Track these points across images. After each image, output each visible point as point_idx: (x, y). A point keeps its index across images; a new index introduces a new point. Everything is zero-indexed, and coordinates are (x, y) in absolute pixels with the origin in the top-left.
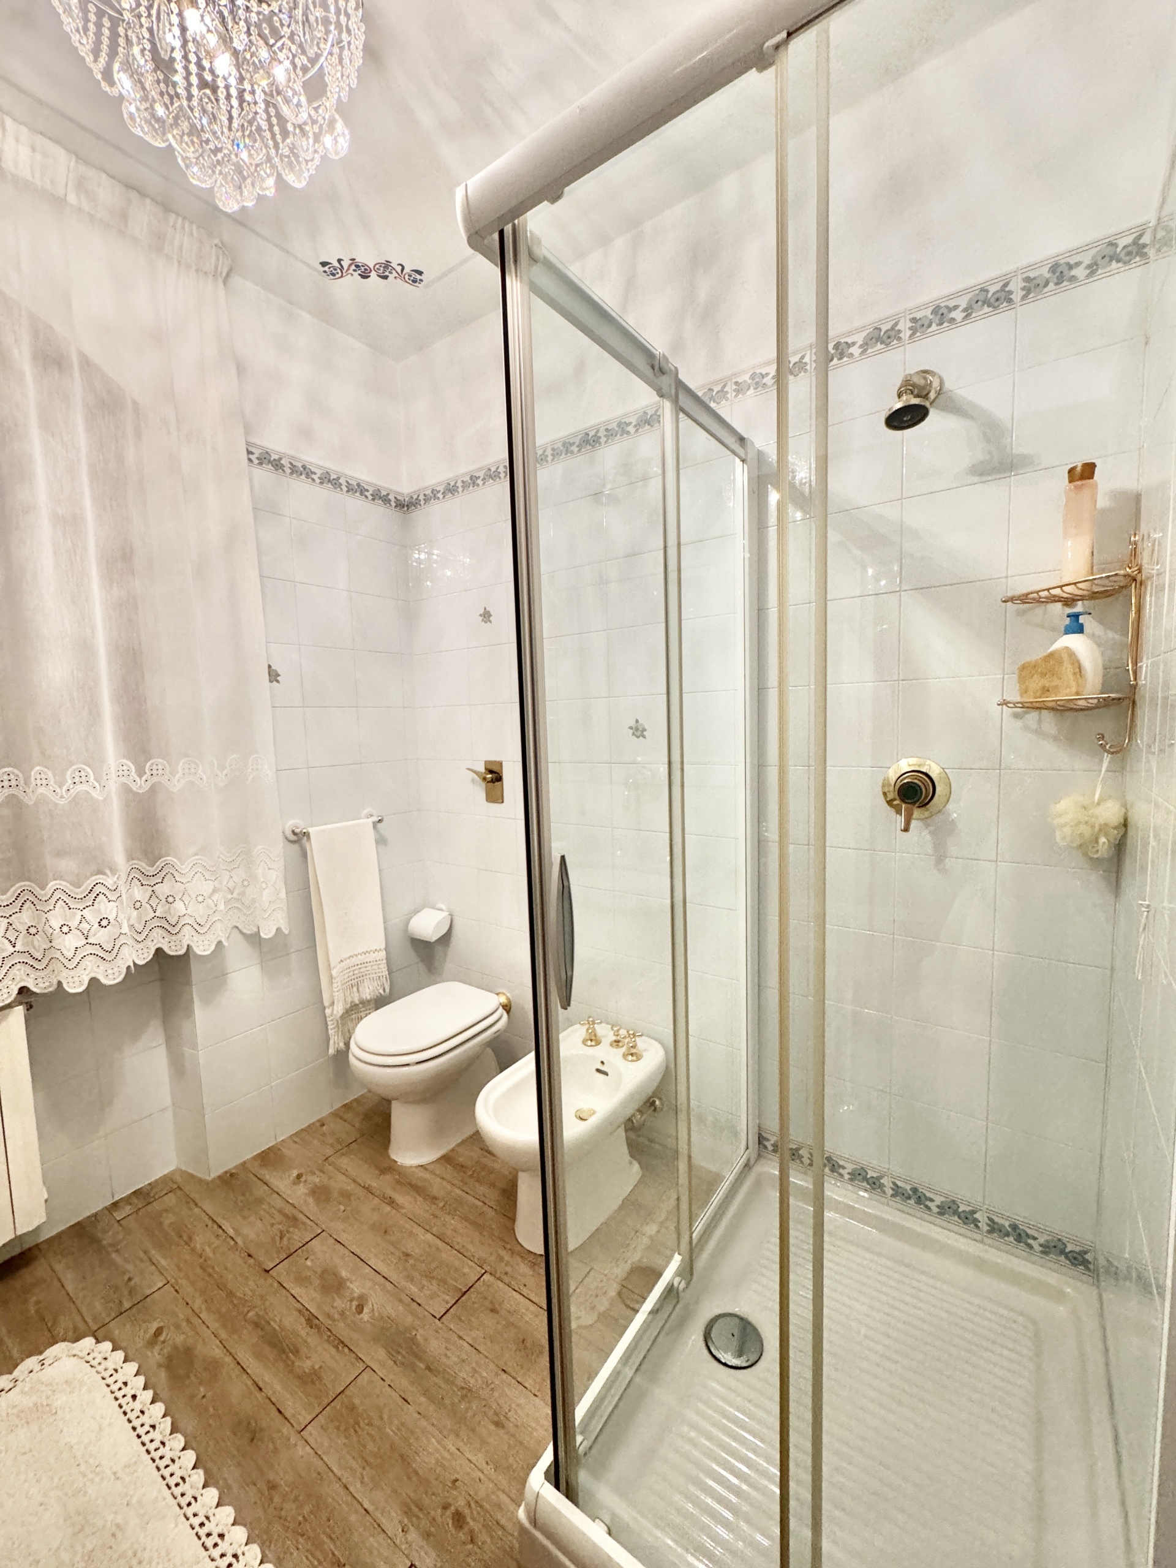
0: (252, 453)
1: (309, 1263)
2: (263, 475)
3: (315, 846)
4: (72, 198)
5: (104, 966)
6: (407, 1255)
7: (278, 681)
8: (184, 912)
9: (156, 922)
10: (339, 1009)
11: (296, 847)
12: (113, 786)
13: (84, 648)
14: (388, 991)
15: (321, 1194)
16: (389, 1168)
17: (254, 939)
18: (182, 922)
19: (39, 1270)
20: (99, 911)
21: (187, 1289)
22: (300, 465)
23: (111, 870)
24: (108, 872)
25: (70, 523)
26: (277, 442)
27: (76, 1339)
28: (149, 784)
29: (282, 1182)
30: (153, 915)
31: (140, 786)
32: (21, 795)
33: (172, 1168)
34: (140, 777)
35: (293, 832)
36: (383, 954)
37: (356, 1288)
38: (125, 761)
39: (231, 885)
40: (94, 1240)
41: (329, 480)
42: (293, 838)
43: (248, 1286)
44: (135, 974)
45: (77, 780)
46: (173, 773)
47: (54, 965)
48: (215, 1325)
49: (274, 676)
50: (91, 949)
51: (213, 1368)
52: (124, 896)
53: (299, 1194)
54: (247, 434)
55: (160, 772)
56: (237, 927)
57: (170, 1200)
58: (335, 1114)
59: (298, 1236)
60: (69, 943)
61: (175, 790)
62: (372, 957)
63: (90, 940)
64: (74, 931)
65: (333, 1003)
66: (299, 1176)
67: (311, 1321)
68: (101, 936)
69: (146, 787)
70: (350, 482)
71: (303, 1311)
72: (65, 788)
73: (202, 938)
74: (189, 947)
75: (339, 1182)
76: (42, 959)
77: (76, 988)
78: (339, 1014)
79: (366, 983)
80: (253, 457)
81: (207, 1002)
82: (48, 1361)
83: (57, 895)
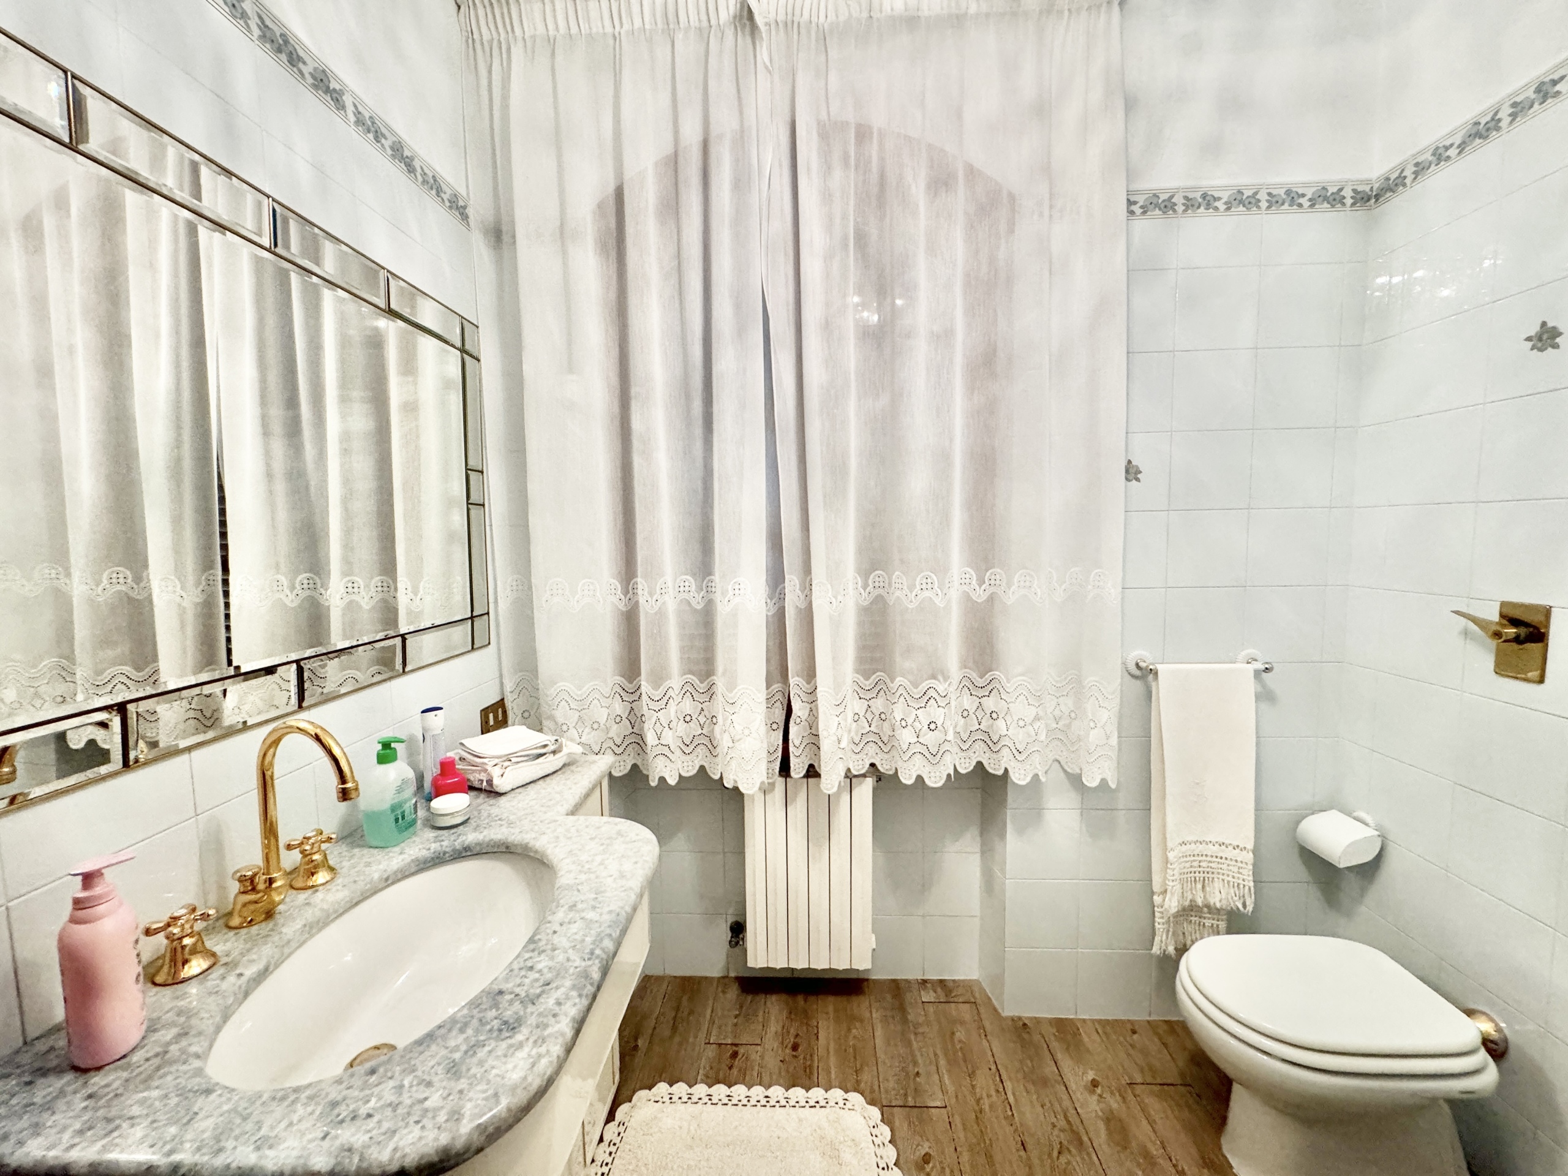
0: (1135, 203)
2: (1146, 227)
3: (1164, 688)
5: (928, 767)
7: (1138, 480)
8: (1005, 732)
9: (980, 735)
10: (1172, 904)
11: (1138, 683)
12: (955, 594)
13: (944, 458)
14: (1250, 908)
17: (1075, 780)
18: (1002, 742)
19: (861, 1005)
20: (929, 714)
21: (959, 1131)
23: (943, 674)
24: (940, 678)
26: (1168, 176)
28: (987, 593)
30: (977, 727)
31: (980, 595)
32: (885, 594)
33: (975, 978)
34: (980, 585)
35: (1137, 665)
36: (1248, 855)
38: (969, 569)
39: (1057, 713)
40: (902, 1009)
41: (1242, 200)
42: (1138, 673)
44: (956, 780)
45: (924, 586)
46: (1009, 585)
47: (894, 752)
49: (1132, 472)
50: (919, 748)
52: (953, 703)
53: (1091, 1106)
54: (1129, 180)
55: (998, 582)
56: (1058, 762)
57: (966, 1013)
58: (1153, 1026)
60: (906, 736)
61: (1009, 603)
62: (1231, 853)
63: (921, 740)
64: (909, 727)
65: (1165, 893)
66: (1094, 1084)
68: (929, 738)
69: (984, 597)
70: (1275, 192)
72: (914, 594)
73: (1020, 764)
74: (1006, 770)
75: (1142, 1132)
76: (887, 743)
77: (907, 779)
78: (1174, 910)
79: (1217, 884)
80: (1135, 208)
81: (1021, 831)
82: (849, 1105)
83: (901, 691)
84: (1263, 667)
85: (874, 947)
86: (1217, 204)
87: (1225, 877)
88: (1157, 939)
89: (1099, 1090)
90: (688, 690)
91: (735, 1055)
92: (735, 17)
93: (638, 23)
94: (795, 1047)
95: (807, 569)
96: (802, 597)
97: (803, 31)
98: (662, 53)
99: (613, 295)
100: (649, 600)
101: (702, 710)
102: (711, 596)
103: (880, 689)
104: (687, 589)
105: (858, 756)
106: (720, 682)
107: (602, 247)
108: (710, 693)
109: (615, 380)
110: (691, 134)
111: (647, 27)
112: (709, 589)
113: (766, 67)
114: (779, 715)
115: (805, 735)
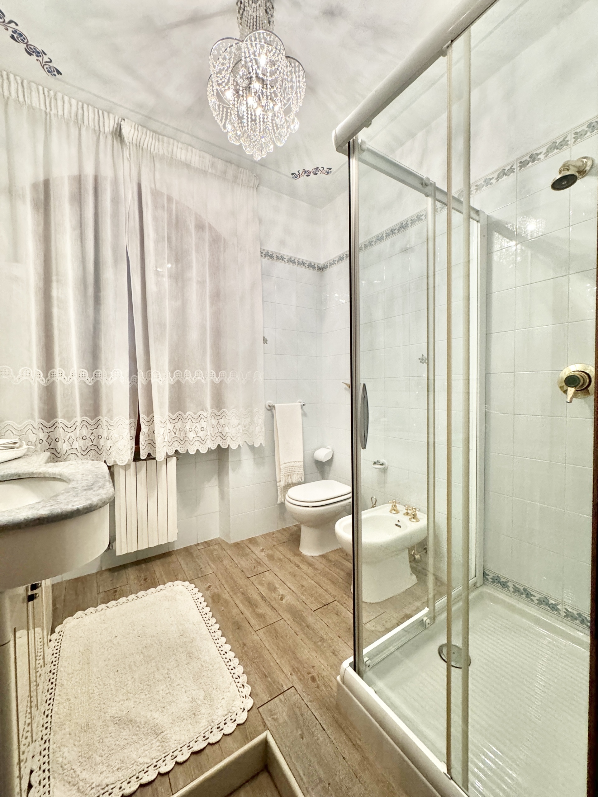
0: (262, 253)
1: (264, 579)
2: (266, 261)
3: (277, 412)
4: (210, 170)
5: (201, 445)
6: (303, 586)
7: (267, 343)
8: (228, 431)
9: (219, 434)
10: (282, 484)
11: (269, 412)
12: (208, 380)
13: (203, 327)
14: (303, 480)
15: (271, 557)
16: (300, 555)
17: (252, 448)
18: (227, 435)
19: (173, 558)
20: (201, 425)
21: (220, 576)
22: (280, 256)
23: (206, 410)
24: (205, 410)
25: (201, 283)
26: (272, 248)
27: (184, 581)
28: (220, 380)
29: (257, 550)
30: (218, 431)
31: (217, 381)
32: (181, 380)
33: (218, 537)
34: (217, 377)
35: (269, 406)
36: (302, 463)
37: (281, 591)
38: (212, 371)
39: (245, 424)
40: (191, 554)
41: (291, 261)
42: (269, 408)
43: (242, 581)
44: (210, 451)
45: (198, 375)
46: (228, 376)
47: (187, 443)
48: (228, 589)
49: (265, 341)
50: (198, 438)
51: (226, 601)
52: (209, 421)
53: (262, 555)
54: (261, 245)
55: (224, 376)
56: (246, 442)
57: (216, 547)
58: (278, 531)
59: (260, 569)
60: (191, 435)
61: (228, 383)
62: (298, 464)
63: (198, 435)
64: (193, 431)
65: (280, 481)
66: (263, 550)
67: (263, 597)
68: (201, 434)
70: (299, 261)
71: (260, 594)
72: (194, 378)
73: (233, 442)
74: (229, 445)
75: (278, 555)
76: (182, 440)
77: (192, 452)
78: (283, 486)
79: (295, 475)
81: (234, 470)
83: (189, 417)
84: (303, 404)
85: (178, 534)
86: (285, 260)
87: (296, 472)
88: (279, 498)
90: (84, 424)
91: (115, 592)
92: (113, 132)
93: (60, 113)
94: (145, 579)
96: (145, 380)
98: (74, 131)
100: (66, 378)
101: (92, 433)
102: (98, 379)
103: (179, 418)
104: (84, 375)
106: (104, 419)
108: (97, 424)
111: (66, 116)
112: (97, 376)
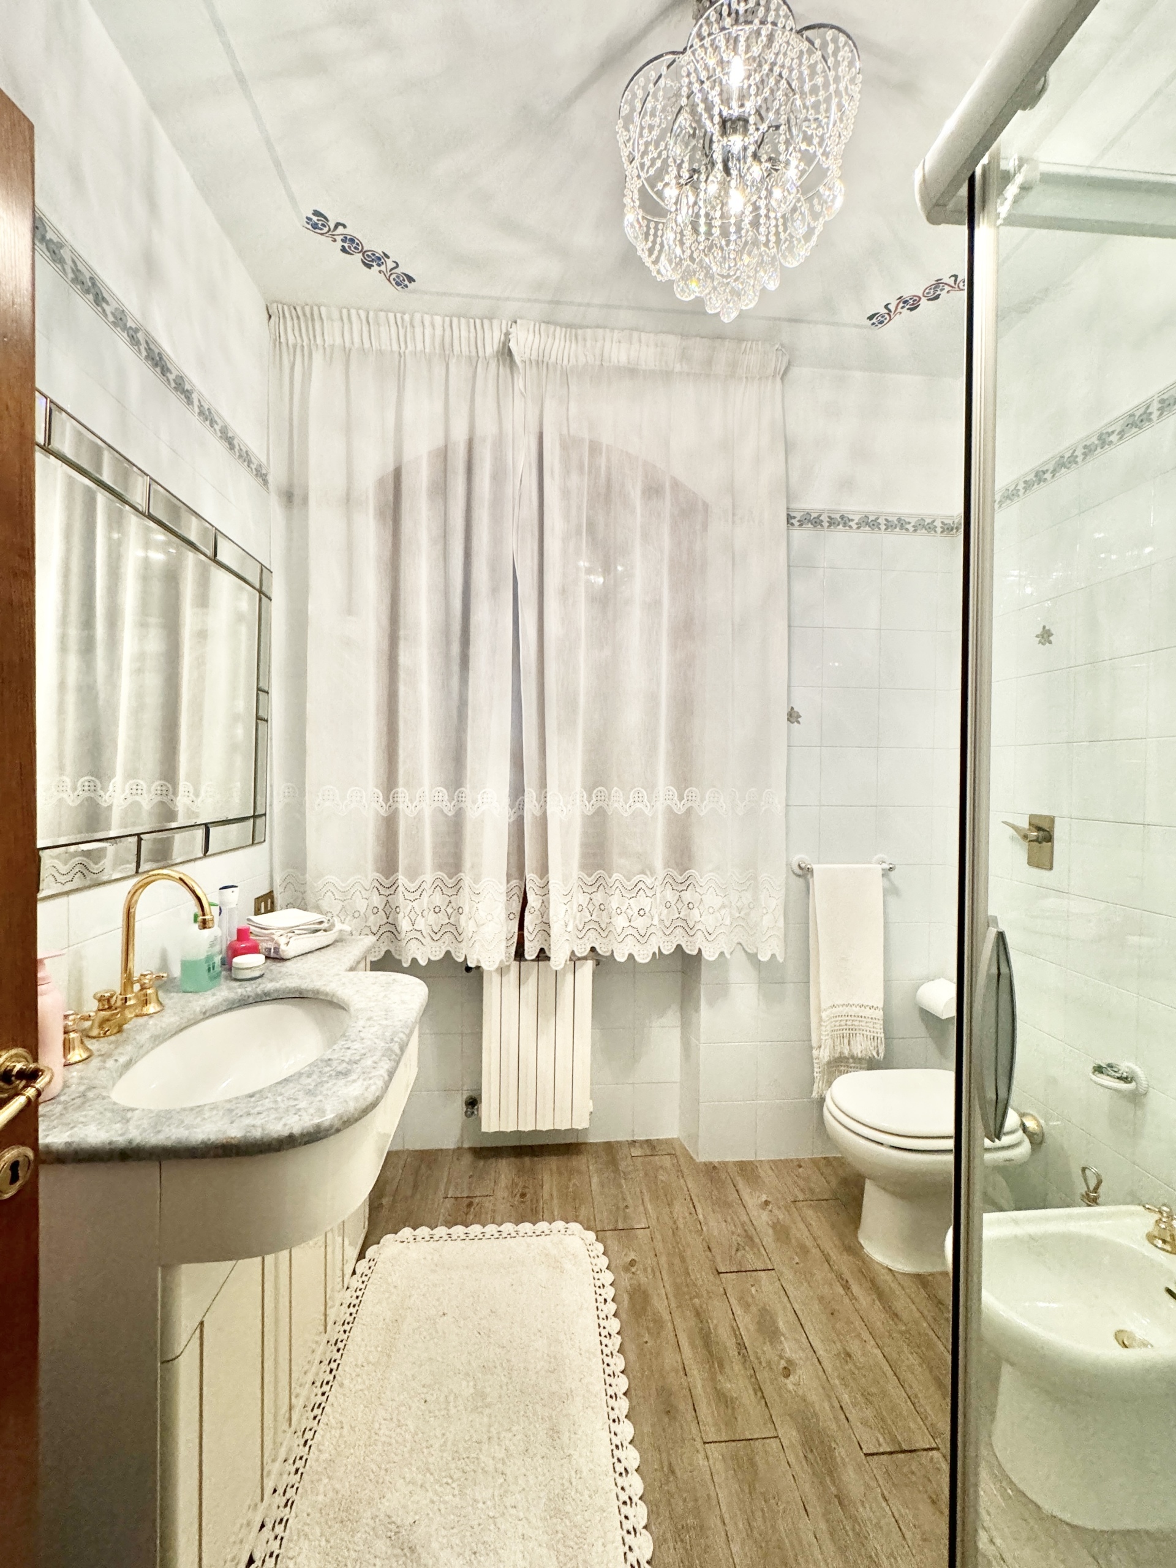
0: (793, 518)
1: (753, 1290)
3: (817, 881)
5: (638, 946)
7: (798, 722)
8: (699, 919)
9: (679, 923)
10: (824, 1055)
11: (801, 880)
12: (660, 807)
13: (652, 699)
14: (882, 1055)
15: (782, 1232)
16: (854, 1250)
17: (753, 958)
18: (697, 927)
19: (580, 1162)
20: (639, 903)
21: (659, 1243)
22: (838, 516)
23: (652, 873)
24: (648, 873)
26: (815, 501)
28: (686, 807)
30: (677, 916)
31: (680, 809)
32: (605, 806)
33: (676, 1136)
34: (680, 801)
35: (799, 866)
36: (880, 1014)
37: (790, 1349)
38: (672, 788)
39: (739, 904)
40: (615, 1163)
41: (868, 522)
42: (799, 872)
43: (702, 1276)
44: (659, 960)
45: (636, 799)
46: (702, 800)
47: (611, 937)
48: (669, 1289)
49: (793, 716)
50: (631, 931)
51: (659, 1323)
52: (658, 895)
53: (762, 1219)
54: (788, 501)
55: (694, 798)
56: (740, 944)
59: (751, 1260)
60: (620, 922)
61: (702, 814)
62: (868, 1012)
63: (632, 924)
64: (623, 914)
65: (820, 1047)
66: (767, 1203)
67: (741, 1346)
68: (639, 922)
69: (683, 810)
70: (890, 519)
71: (736, 1332)
72: (628, 805)
73: (709, 945)
74: (700, 950)
75: (800, 1232)
76: (603, 930)
77: (621, 958)
78: (826, 1059)
79: (859, 1038)
80: (794, 521)
81: (711, 1003)
82: (569, 1232)
83: (617, 884)
84: (888, 867)
85: (592, 1110)
86: (851, 523)
87: (864, 1032)
88: (816, 1085)
89: (770, 1207)
90: (439, 885)
91: (470, 1205)
92: (498, 352)
93: (420, 346)
94: (523, 1195)
95: (543, 784)
96: (538, 807)
97: (551, 368)
98: (439, 370)
99: (387, 554)
100: (410, 805)
101: (450, 902)
102: (462, 805)
103: (599, 884)
104: (440, 798)
105: (581, 941)
106: (467, 877)
107: (381, 514)
108: (458, 886)
109: (385, 622)
110: (460, 435)
111: (427, 350)
112: (460, 799)
113: (522, 393)
114: (516, 907)
115: (538, 922)
